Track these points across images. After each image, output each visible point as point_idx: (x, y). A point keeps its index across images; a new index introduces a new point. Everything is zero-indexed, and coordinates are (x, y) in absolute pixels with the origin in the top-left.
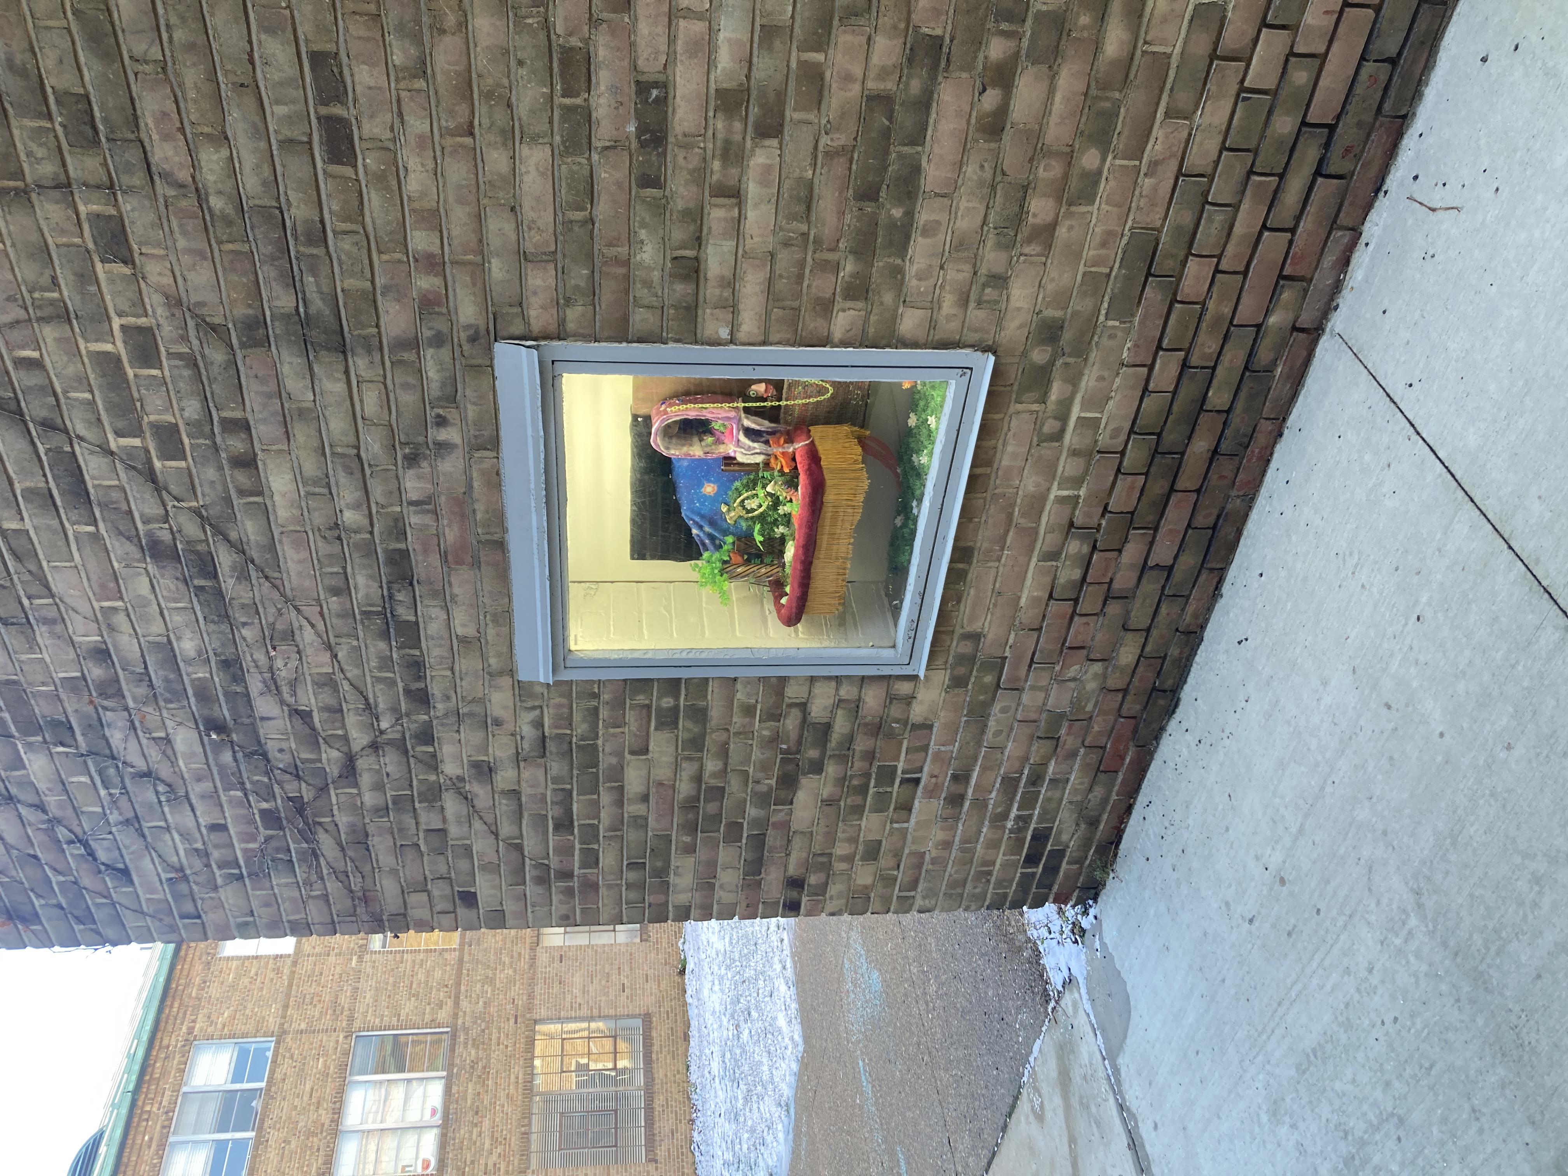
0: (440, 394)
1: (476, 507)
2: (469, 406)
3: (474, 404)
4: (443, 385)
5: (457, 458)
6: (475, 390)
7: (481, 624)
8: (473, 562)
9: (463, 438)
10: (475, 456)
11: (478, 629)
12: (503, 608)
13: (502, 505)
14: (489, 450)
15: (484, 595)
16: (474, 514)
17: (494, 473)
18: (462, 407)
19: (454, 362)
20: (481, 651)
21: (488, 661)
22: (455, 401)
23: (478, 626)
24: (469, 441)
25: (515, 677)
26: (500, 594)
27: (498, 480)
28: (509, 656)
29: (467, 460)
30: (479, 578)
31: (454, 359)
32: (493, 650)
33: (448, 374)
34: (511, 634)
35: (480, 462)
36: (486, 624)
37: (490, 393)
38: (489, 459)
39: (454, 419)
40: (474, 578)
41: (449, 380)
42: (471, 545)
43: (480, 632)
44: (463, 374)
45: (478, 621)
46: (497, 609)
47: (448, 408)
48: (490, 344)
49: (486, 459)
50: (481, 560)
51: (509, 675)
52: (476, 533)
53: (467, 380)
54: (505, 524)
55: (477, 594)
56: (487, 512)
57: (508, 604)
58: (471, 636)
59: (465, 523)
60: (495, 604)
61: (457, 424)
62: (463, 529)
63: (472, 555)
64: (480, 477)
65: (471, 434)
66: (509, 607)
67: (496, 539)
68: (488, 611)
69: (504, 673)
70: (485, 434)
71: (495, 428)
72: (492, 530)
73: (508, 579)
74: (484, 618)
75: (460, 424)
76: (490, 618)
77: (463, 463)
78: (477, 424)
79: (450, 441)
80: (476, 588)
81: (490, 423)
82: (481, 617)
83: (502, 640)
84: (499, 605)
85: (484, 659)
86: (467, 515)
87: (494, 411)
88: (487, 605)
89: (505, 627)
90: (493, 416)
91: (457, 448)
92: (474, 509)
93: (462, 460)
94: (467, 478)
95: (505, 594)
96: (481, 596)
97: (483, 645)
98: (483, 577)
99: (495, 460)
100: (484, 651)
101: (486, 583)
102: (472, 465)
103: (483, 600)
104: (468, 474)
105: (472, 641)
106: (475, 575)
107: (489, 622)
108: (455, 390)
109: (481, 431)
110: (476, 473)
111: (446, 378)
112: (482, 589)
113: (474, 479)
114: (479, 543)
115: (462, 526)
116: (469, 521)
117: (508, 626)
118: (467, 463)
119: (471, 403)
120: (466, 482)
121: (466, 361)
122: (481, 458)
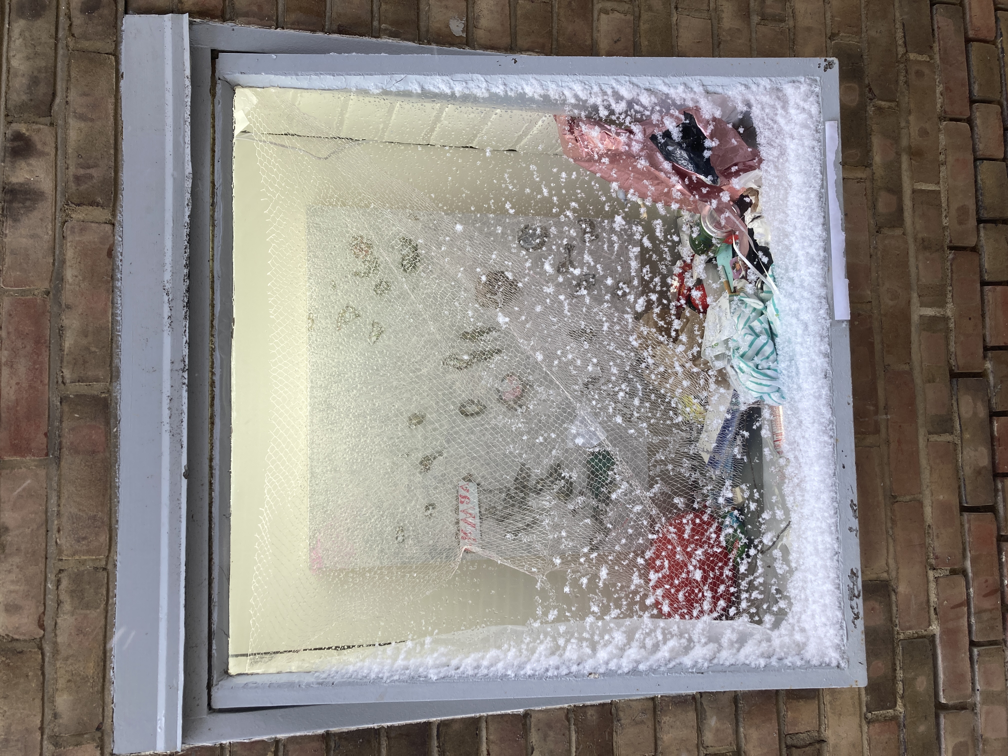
0: (24, 97)
1: (66, 322)
2: (73, 122)
3: (82, 117)
4: (34, 81)
5: (41, 220)
6: (85, 94)
7: (49, 602)
8: (47, 446)
9: (56, 181)
10: (73, 216)
11: (40, 617)
12: (97, 559)
13: (113, 319)
14: (99, 207)
15: (61, 528)
16: (61, 336)
17: (105, 253)
18: (60, 122)
19: (56, 45)
20: (41, 677)
21: (53, 702)
22: (50, 112)
23: (41, 609)
24: (66, 187)
25: (107, 745)
26: (93, 523)
27: (111, 267)
28: (99, 687)
29: (58, 225)
30: (55, 485)
31: (56, 38)
32: (66, 671)
33: (44, 64)
34: (106, 628)
35: (81, 229)
36: (59, 603)
37: (109, 100)
38: (97, 225)
39: (45, 144)
40: (45, 485)
41: (44, 75)
42: (47, 406)
43: (45, 623)
44: (69, 65)
45: (42, 597)
46: (83, 563)
47: (37, 123)
48: (116, 18)
49: (93, 225)
50: (64, 441)
51: (94, 740)
52: (60, 380)
53: (73, 74)
54: (116, 361)
55: (47, 525)
56: (85, 333)
57: (108, 548)
58: (25, 638)
59: (40, 357)
60: (80, 548)
61: (48, 154)
62: (37, 369)
63: (46, 431)
64: (78, 260)
65: (72, 173)
66: (108, 556)
67: (96, 393)
68: (66, 568)
69: (85, 736)
70: (95, 175)
71: (113, 164)
72: (90, 373)
73: (111, 488)
74: (55, 588)
75: (53, 153)
76: (67, 587)
77: (50, 233)
78: (84, 156)
79: (32, 187)
80: (47, 509)
81: (105, 154)
82: (49, 585)
83: (87, 643)
84: (89, 552)
85: (46, 698)
86: (46, 340)
87: (113, 133)
88: (65, 553)
89: (96, 608)
90: (112, 141)
91: (42, 200)
92: (62, 326)
93: (50, 224)
94: (54, 260)
95: (103, 522)
96: (56, 529)
97: (47, 659)
98: (63, 481)
99: (108, 227)
100: (47, 676)
101: (69, 497)
102: (68, 233)
103: (58, 540)
104: (57, 252)
105: (25, 649)
106: (48, 477)
107: (64, 597)
108: (51, 92)
109: (89, 168)
110: (72, 251)
111: (40, 71)
112: (59, 512)
113: (68, 264)
114: (63, 404)
115: (35, 363)
116: (50, 353)
117: (102, 606)
118: (57, 231)
119: (76, 117)
120: (51, 269)
121: (76, 43)
122: (83, 221)
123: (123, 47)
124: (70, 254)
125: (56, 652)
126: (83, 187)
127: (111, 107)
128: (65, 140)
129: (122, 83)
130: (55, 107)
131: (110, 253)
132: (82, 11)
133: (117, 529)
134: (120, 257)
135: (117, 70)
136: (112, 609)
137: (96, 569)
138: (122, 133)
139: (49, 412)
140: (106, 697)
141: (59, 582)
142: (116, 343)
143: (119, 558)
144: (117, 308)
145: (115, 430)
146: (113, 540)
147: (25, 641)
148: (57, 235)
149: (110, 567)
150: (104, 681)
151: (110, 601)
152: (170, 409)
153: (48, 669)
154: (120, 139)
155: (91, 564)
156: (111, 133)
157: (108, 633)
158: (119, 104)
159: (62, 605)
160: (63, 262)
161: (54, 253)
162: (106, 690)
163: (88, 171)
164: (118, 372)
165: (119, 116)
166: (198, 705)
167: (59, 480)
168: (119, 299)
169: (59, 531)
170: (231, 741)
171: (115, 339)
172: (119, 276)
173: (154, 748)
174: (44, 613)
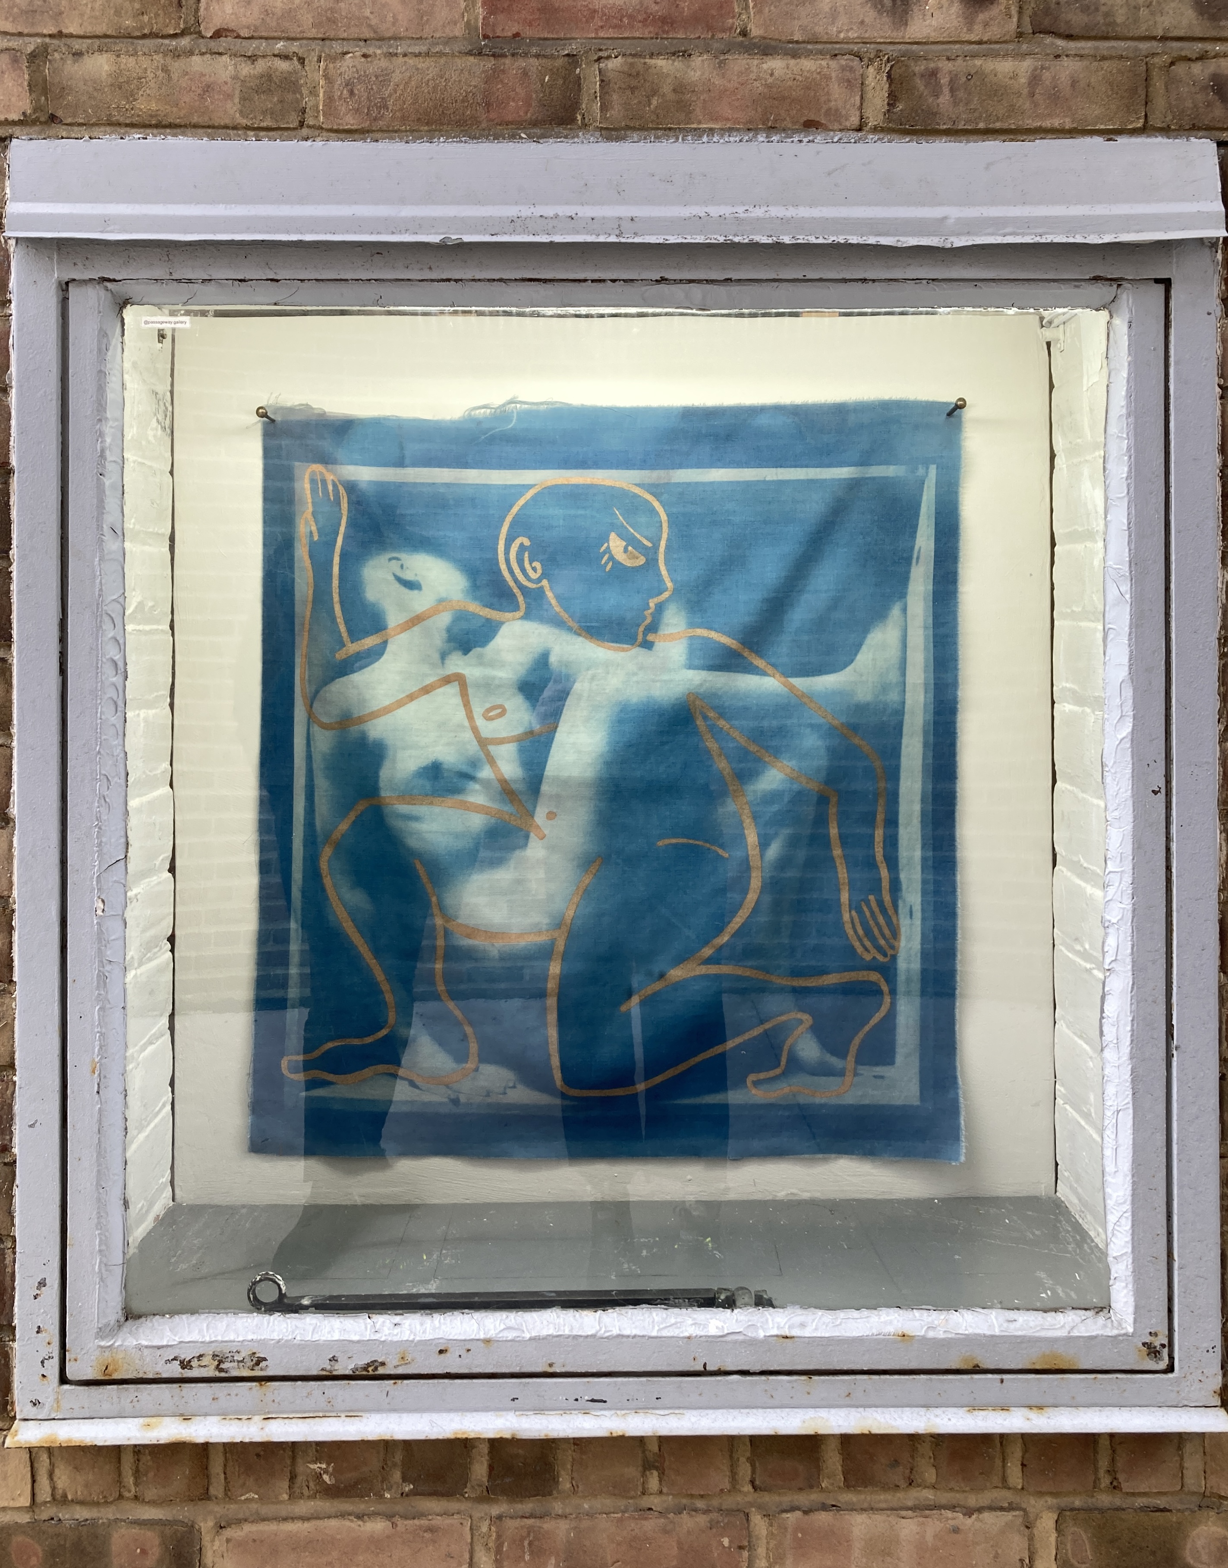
1: (697, 61)
2: (1026, 66)
3: (1035, 79)
5: (862, 22)
6: (1074, 83)
7: (255, 43)
8: (498, 37)
9: (925, 43)
10: (871, 69)
11: (233, 31)
12: (318, 112)
13: (704, 130)
14: (887, 108)
15: (369, 59)
16: (674, 54)
17: (812, 117)
18: (1024, 47)
19: (1154, 38)
20: (139, 34)
21: (100, 50)
22: (1040, 32)
23: (244, 33)
24: (917, 58)
25: (27, 129)
26: (375, 105)
27: (790, 125)
28: (117, 117)
29: (856, 48)
30: (437, 49)
31: (1164, 39)
32: (146, 69)
33: (1119, 21)
34: (209, 127)
35: (849, 81)
36: (252, 58)
37: (1067, 120)
38: (858, 103)
39: (986, 25)
40: (437, 35)
41: (1102, 21)
42: (562, 36)
43: (222, 39)
44: (1121, 57)
45: (264, 34)
46: (313, 92)
47: (1020, 12)
48: (1208, 128)
49: (858, 98)
50: (508, 61)
51: (35, 110)
52: (604, 54)
53: (1106, 64)
54: (635, 136)
55: (374, 39)
56: (680, 88)
57: (335, 127)
58: (202, 10)
59: (640, 25)
60: (336, 87)
61: (970, 30)
62: (621, 20)
63: (523, 35)
64: (798, 77)
65: (940, 65)
66: (322, 128)
67: (584, 106)
68: (307, 68)
69: (43, 98)
70: (941, 100)
71: (960, 127)
72: (615, 97)
73: (430, 131)
74: (276, 52)
75: (973, 37)
76: (277, 69)
77: (842, 35)
78: (972, 82)
79: (915, 8)
80: (400, 39)
81: (976, 114)
82: (280, 45)
83: (187, 100)
84: (330, 99)
85: (107, 40)
86: (667, 32)
87: (1013, 127)
88: (331, 66)
89: (241, 112)
90: (998, 125)
91: (894, 23)
92: (690, 55)
93: (856, 35)
94: (797, 42)
95: (375, 119)
96: (368, 53)
97: (167, 41)
98: (443, 60)
99: (855, 120)
100: (141, 42)
101: (417, 69)
102: (843, 61)
103: (351, 55)
104: (810, 47)
105: (184, 9)
106: (449, 40)
107: (261, 66)
108: (1072, 32)
109: (952, 90)
110: (813, 69)
111: (1107, 15)
112: (396, 55)
113: (792, 62)
114: (566, 59)
115: (631, 17)
116: (646, 39)
117: (244, 122)
118: (846, 46)
119: (1035, 69)
120: (783, 38)
121: (1160, 68)
122: (862, 84)
123: (1159, 140)
124: (808, 65)
125: (177, 54)
126: (919, 83)
127: (1056, 123)
128: (995, 55)
129: (1098, 140)
130: (1049, 40)
131: (811, 125)
132: (1215, 77)
133: (365, 140)
134: (806, 140)
135: (1120, 132)
136: (239, 136)
137: (304, 111)
138: (1012, 140)
139: (553, 39)
140: (102, 129)
141: (285, 57)
142: (664, 135)
143: (319, 144)
144: (722, 136)
145: (523, 135)
146: (348, 135)
147: (197, 10)
148: (838, 46)
149: (305, 131)
150: (127, 125)
151: (251, 133)
152: (557, 216)
153: (150, 43)
154: (1003, 138)
155: (310, 104)
156: (1011, 124)
157: (200, 131)
158: (1062, 136)
159: (249, 62)
160: (795, 55)
161: (808, 43)
162: (113, 128)
163: (946, 91)
164: (618, 139)
165: (1041, 136)
166: (75, 264)
167: (445, 55)
168: (738, 139)
169: (365, 56)
170: (13, 317)
171: (671, 133)
172: (775, 138)
173: (15, 199)
174: (238, 37)
